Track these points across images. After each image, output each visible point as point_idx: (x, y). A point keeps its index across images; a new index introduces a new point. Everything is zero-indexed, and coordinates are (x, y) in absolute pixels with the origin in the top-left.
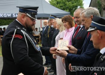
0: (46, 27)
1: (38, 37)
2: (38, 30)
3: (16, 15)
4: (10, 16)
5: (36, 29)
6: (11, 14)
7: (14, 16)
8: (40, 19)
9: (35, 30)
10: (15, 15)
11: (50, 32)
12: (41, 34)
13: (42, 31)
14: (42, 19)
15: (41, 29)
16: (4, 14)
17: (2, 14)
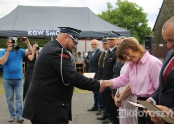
0: (95, 51)
3: (51, 32)
4: (42, 34)
5: (79, 53)
6: (43, 31)
7: (48, 34)
8: (85, 39)
9: (78, 55)
10: (49, 32)
11: (107, 59)
12: (86, 62)
14: (87, 40)
16: (33, 31)
17: (31, 31)
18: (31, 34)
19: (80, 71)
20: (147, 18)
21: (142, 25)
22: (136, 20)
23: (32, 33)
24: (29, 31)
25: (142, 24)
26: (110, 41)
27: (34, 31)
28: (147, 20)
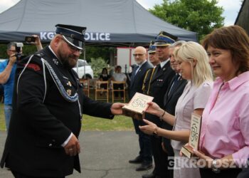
0: (140, 66)
1: (121, 86)
2: (123, 71)
5: (119, 68)
11: (155, 80)
13: (130, 74)
15: (130, 70)
16: (48, 32)
17: (45, 33)
18: (45, 38)
19: (119, 95)
20: (222, 16)
21: (215, 26)
22: (205, 17)
23: (46, 36)
24: (41, 33)
25: (215, 24)
26: (158, 50)
27: (50, 33)
28: (224, 19)
